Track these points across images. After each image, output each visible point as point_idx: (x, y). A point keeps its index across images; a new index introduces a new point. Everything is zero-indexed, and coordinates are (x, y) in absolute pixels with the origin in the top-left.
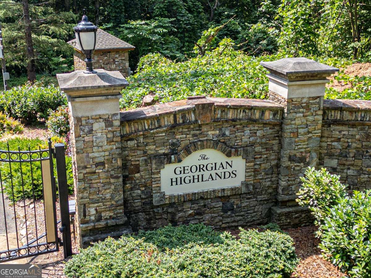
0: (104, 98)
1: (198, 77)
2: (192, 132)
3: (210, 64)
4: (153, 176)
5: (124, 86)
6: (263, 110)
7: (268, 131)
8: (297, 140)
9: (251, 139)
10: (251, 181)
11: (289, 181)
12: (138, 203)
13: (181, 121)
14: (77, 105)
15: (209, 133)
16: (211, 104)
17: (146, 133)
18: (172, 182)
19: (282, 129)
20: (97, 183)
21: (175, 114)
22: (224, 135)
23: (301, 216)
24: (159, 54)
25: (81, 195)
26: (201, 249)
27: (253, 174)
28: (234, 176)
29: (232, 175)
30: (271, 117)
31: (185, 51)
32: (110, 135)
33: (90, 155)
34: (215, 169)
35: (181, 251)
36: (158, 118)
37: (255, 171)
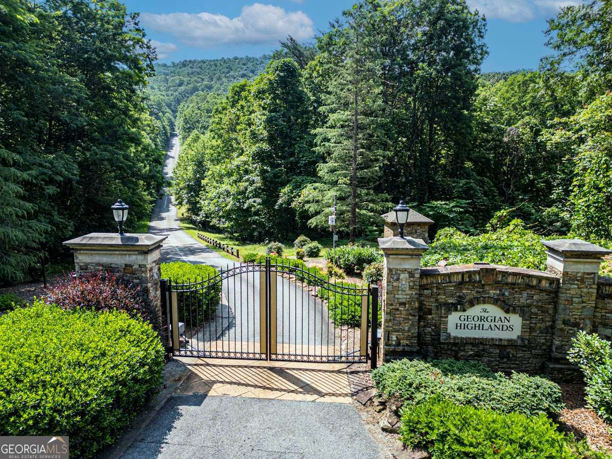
0: (410, 257)
1: (488, 249)
2: (476, 289)
3: (500, 239)
4: (442, 319)
5: (425, 250)
6: (540, 279)
7: (544, 296)
8: (571, 307)
9: (528, 301)
10: (527, 336)
11: (562, 341)
12: (428, 338)
13: (467, 280)
14: (390, 260)
15: (491, 292)
16: (494, 270)
17: (438, 285)
18: (457, 326)
19: (557, 297)
20: (400, 317)
21: (463, 274)
22: (504, 295)
23: (573, 374)
24: (455, 229)
25: (387, 324)
26: (477, 380)
27: (528, 330)
28: (511, 330)
29: (509, 328)
30: (547, 285)
31: (479, 227)
32: (411, 284)
33: (396, 296)
34: (495, 321)
35: (461, 378)
36: (449, 275)
37: (531, 328)
